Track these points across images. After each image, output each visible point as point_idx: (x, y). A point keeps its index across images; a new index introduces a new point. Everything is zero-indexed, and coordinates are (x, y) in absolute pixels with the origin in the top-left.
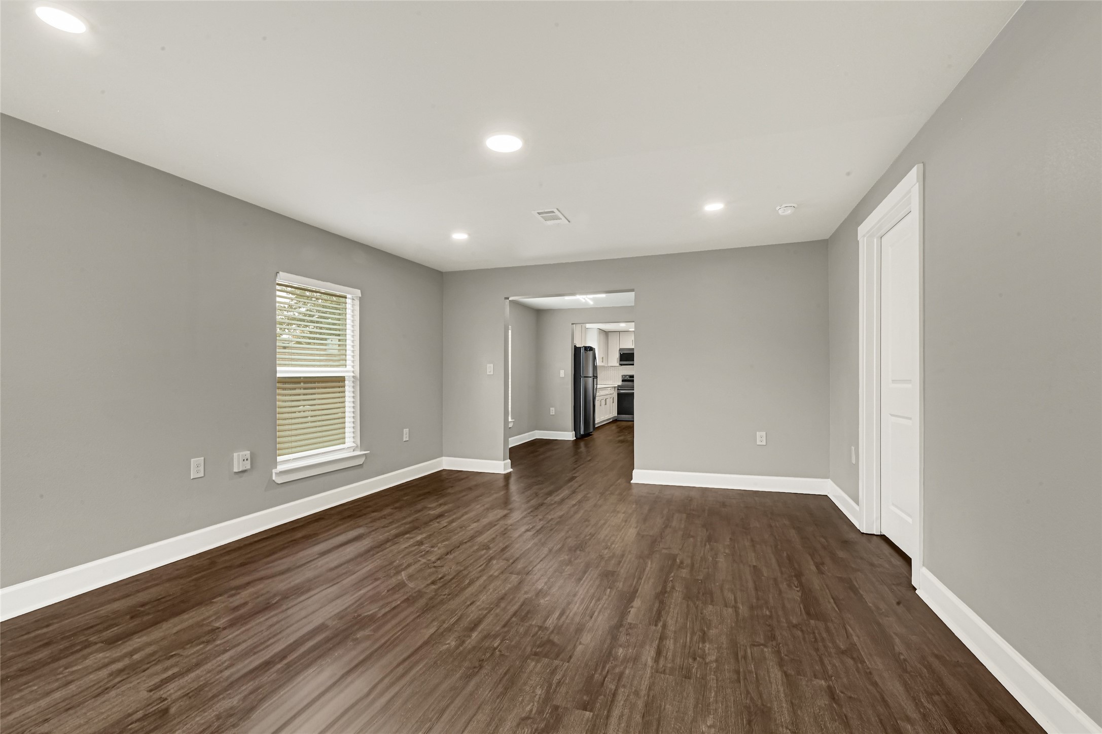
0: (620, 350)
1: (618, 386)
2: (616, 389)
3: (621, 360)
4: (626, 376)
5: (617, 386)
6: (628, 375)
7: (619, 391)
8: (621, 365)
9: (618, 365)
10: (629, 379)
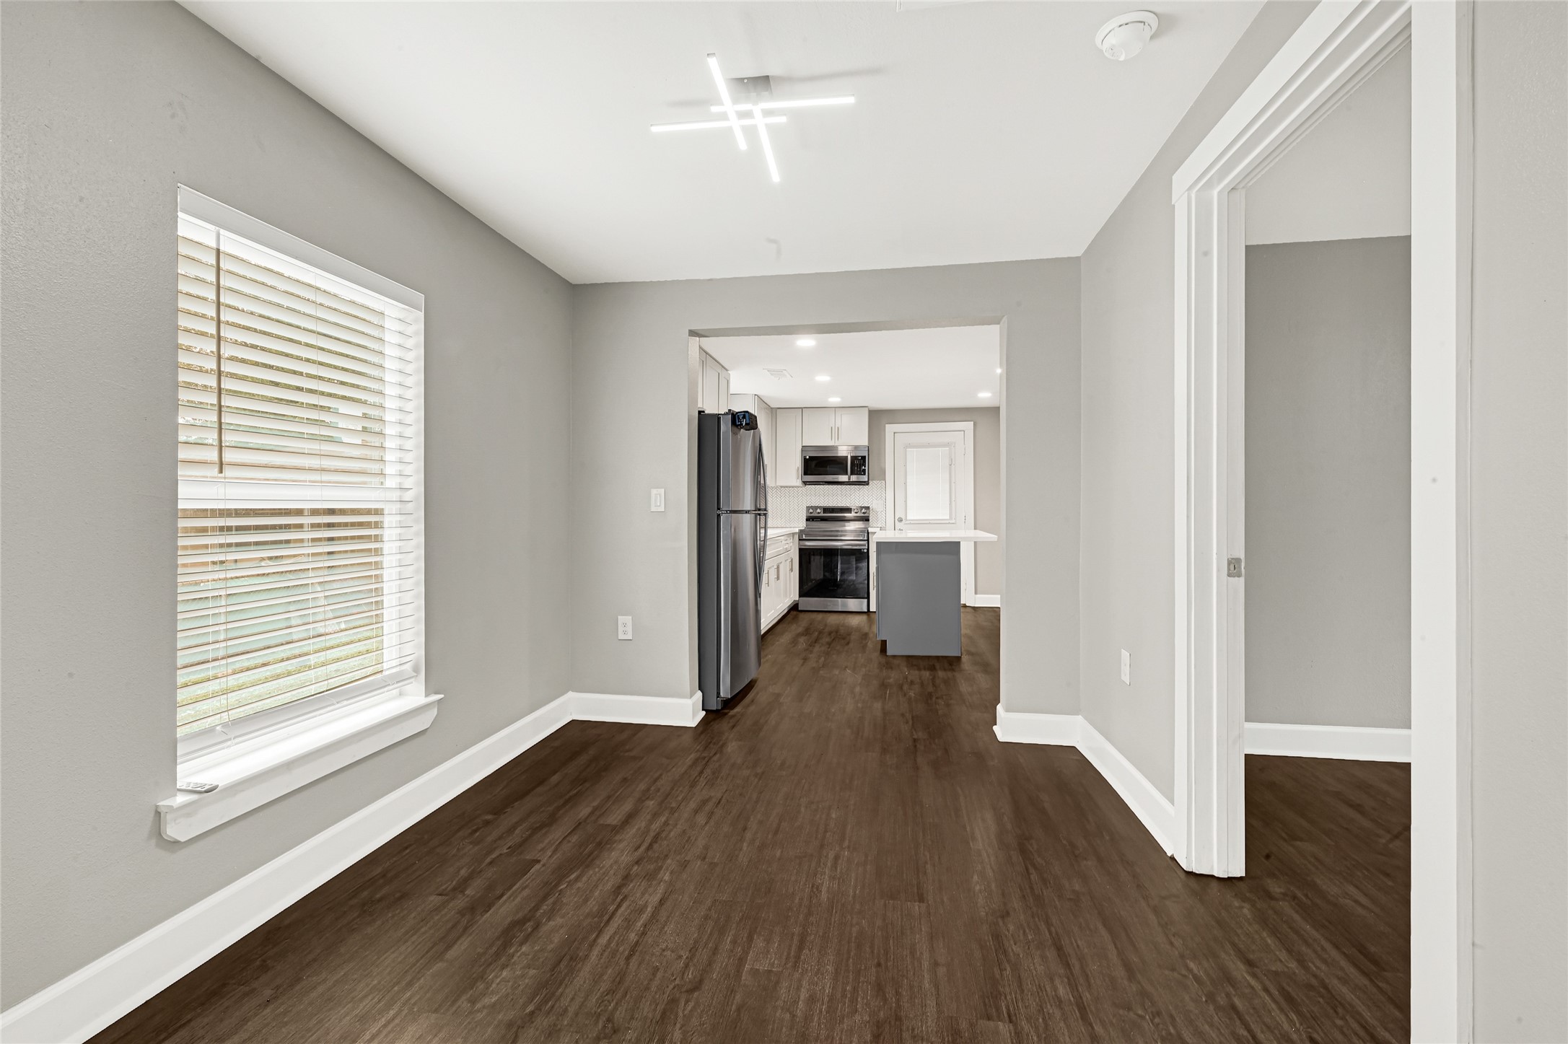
0: (804, 448)
1: (801, 531)
2: (797, 537)
3: (806, 473)
4: (816, 508)
5: (797, 530)
6: (820, 507)
7: (802, 543)
8: (805, 483)
9: (799, 483)
10: (822, 514)
